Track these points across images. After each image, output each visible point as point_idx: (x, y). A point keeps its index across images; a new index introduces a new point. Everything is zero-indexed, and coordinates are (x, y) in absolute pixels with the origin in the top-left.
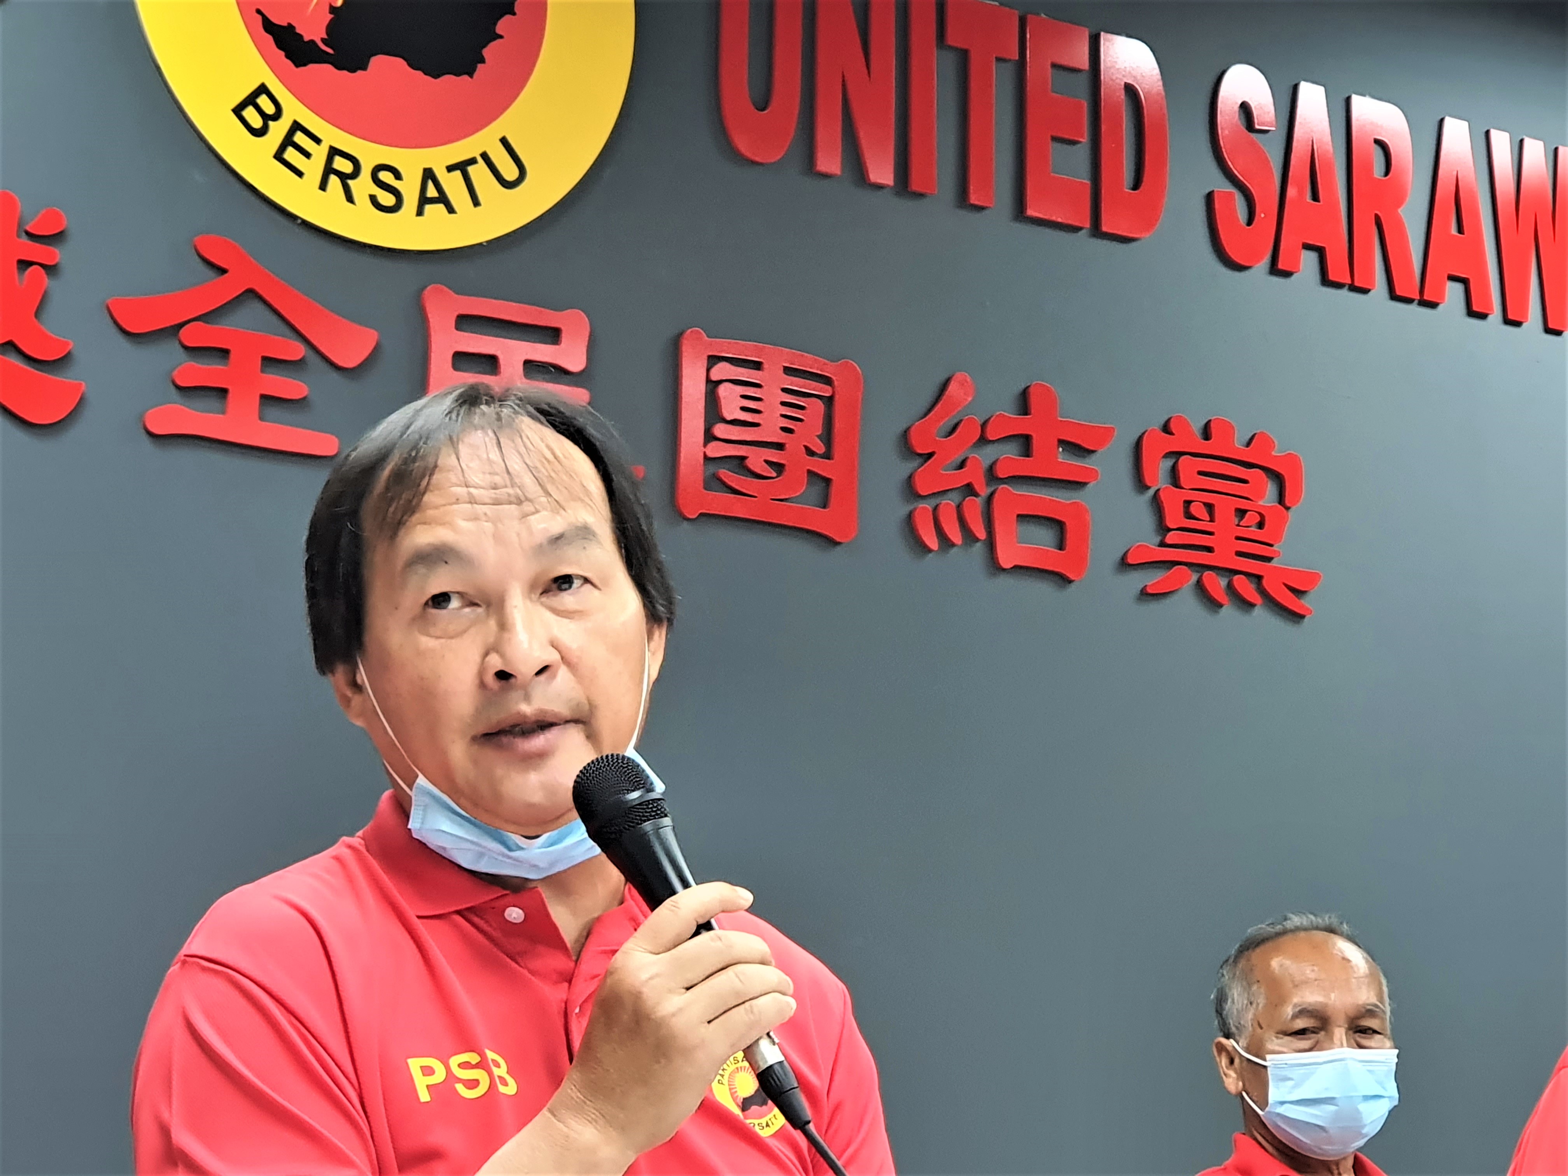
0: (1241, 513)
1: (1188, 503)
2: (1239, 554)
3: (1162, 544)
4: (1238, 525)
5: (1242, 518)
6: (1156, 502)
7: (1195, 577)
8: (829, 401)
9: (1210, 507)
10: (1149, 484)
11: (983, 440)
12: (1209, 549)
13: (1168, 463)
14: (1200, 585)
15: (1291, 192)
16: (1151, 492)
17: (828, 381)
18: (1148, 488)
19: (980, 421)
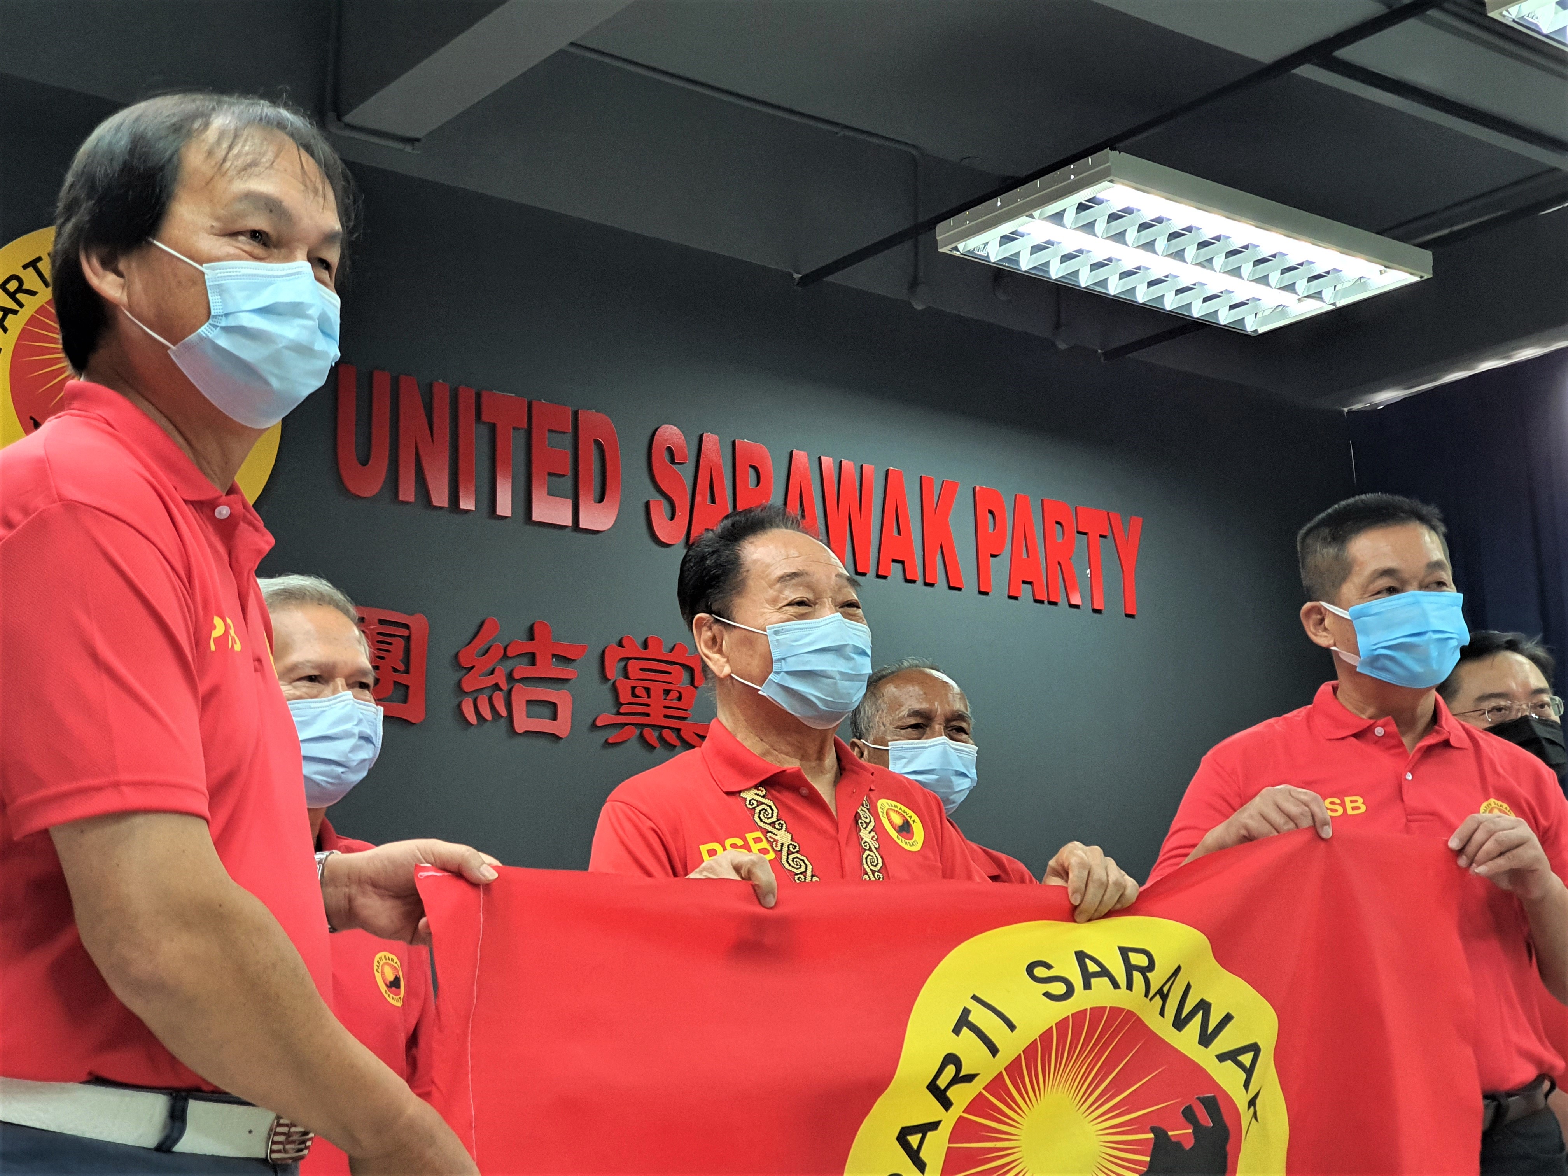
0: (667, 692)
1: (633, 688)
2: (665, 716)
3: (618, 713)
4: (665, 699)
5: (668, 695)
6: (614, 688)
7: (638, 732)
8: (408, 639)
9: (648, 690)
10: (610, 678)
11: (505, 656)
12: (648, 715)
13: (622, 664)
14: (642, 737)
15: (698, 498)
16: (611, 682)
17: (407, 627)
18: (609, 680)
19: (502, 646)
